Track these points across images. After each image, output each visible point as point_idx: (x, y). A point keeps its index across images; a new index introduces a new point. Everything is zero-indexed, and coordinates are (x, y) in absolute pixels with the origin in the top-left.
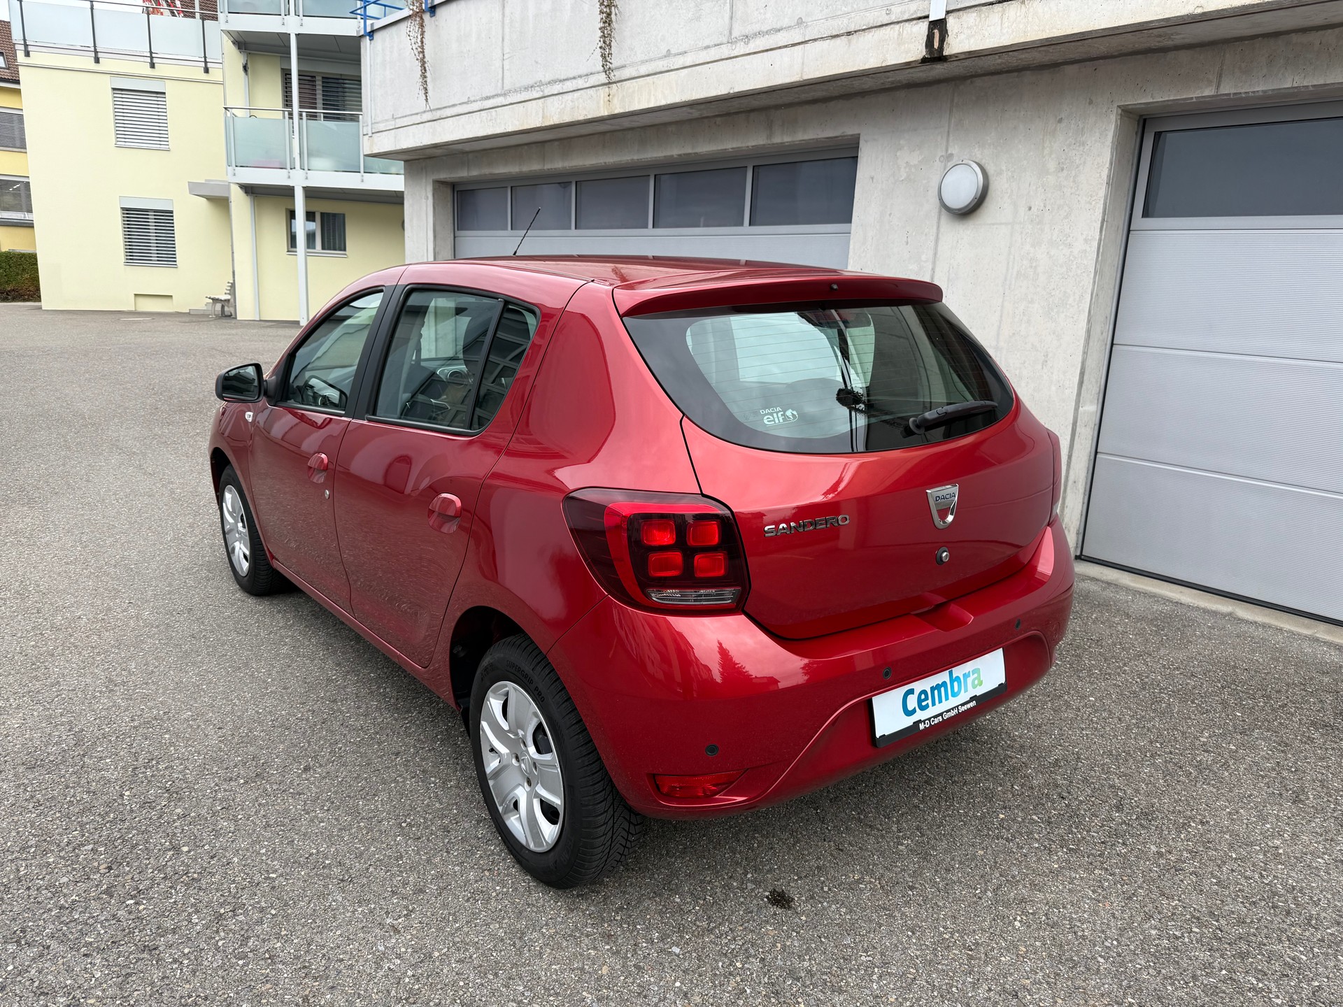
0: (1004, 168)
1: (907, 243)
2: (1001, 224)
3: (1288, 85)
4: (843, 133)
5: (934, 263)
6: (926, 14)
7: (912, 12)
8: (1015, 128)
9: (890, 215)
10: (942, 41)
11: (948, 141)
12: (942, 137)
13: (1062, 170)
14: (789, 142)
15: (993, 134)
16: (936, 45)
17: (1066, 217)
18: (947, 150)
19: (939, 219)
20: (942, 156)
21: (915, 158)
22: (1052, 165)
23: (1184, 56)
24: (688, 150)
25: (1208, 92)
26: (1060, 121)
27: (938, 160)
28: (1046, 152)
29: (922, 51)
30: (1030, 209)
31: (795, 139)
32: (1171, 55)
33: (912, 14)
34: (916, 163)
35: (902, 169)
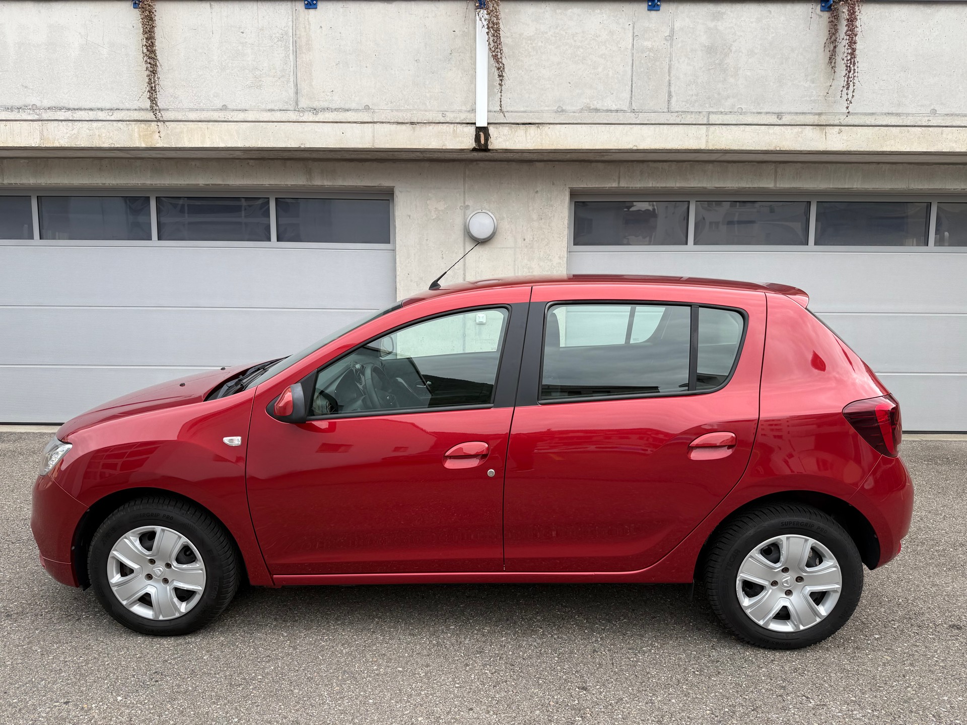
0: (505, 216)
1: (443, 258)
2: (507, 248)
3: (650, 185)
4: (380, 184)
5: (464, 270)
6: (474, 122)
7: (462, 118)
8: (509, 194)
9: (427, 240)
10: (487, 140)
11: (464, 197)
12: (460, 195)
13: (541, 219)
14: (329, 185)
15: (495, 196)
16: (483, 142)
17: (547, 245)
18: (464, 203)
19: (464, 244)
20: (461, 206)
21: (441, 206)
22: (535, 217)
23: (600, 165)
24: (218, 181)
25: (615, 185)
26: (537, 192)
27: (458, 208)
28: (531, 208)
29: (472, 144)
30: (524, 240)
31: (335, 184)
32: (594, 164)
33: (463, 120)
34: (443, 209)
35: (433, 212)
